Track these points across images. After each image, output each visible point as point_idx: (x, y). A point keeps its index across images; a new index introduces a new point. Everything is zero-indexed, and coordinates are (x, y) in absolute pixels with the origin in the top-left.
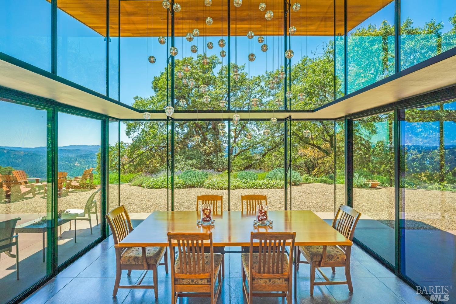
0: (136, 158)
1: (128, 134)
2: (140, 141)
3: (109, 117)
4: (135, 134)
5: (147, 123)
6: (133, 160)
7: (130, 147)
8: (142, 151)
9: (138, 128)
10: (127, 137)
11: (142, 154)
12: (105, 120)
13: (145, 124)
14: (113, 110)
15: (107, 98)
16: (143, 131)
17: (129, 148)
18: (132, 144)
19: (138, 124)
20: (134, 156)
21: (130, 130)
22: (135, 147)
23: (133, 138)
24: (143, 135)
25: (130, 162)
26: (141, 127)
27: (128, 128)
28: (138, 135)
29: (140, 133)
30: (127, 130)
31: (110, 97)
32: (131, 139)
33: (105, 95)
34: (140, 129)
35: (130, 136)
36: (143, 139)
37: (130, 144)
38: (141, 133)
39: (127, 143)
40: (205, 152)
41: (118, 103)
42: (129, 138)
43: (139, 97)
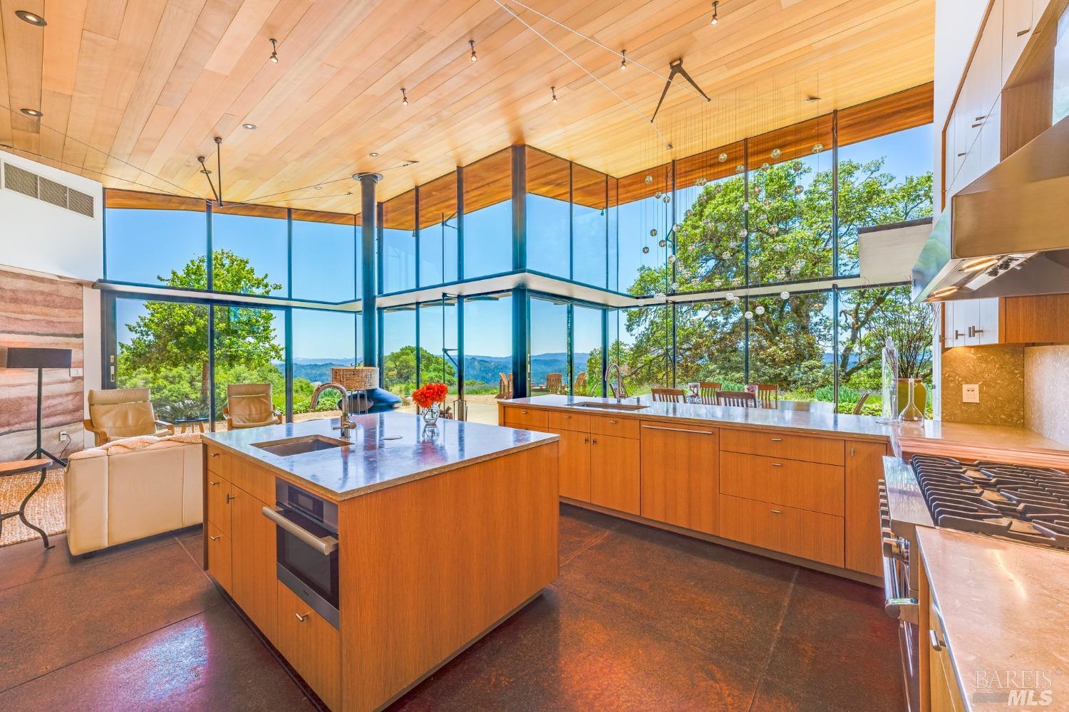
0: (641, 368)
1: (629, 328)
2: (648, 340)
3: (607, 306)
4: (640, 330)
5: (660, 309)
6: (637, 370)
7: (632, 349)
8: (651, 356)
9: (644, 318)
10: (628, 334)
11: (651, 361)
12: (605, 308)
13: (654, 311)
14: (613, 300)
15: (607, 290)
16: (652, 323)
17: (632, 352)
18: (635, 346)
19: (644, 312)
20: (639, 365)
21: (633, 323)
22: (639, 350)
23: (636, 335)
24: (652, 330)
25: (633, 374)
26: (649, 316)
27: (630, 320)
28: (644, 330)
29: (647, 327)
30: (628, 323)
31: (609, 289)
32: (634, 337)
33: (605, 288)
34: (648, 320)
35: (633, 332)
36: (653, 336)
37: (633, 346)
38: (650, 326)
39: (628, 345)
40: (774, 360)
41: (617, 293)
42: (632, 335)
43: (646, 266)
